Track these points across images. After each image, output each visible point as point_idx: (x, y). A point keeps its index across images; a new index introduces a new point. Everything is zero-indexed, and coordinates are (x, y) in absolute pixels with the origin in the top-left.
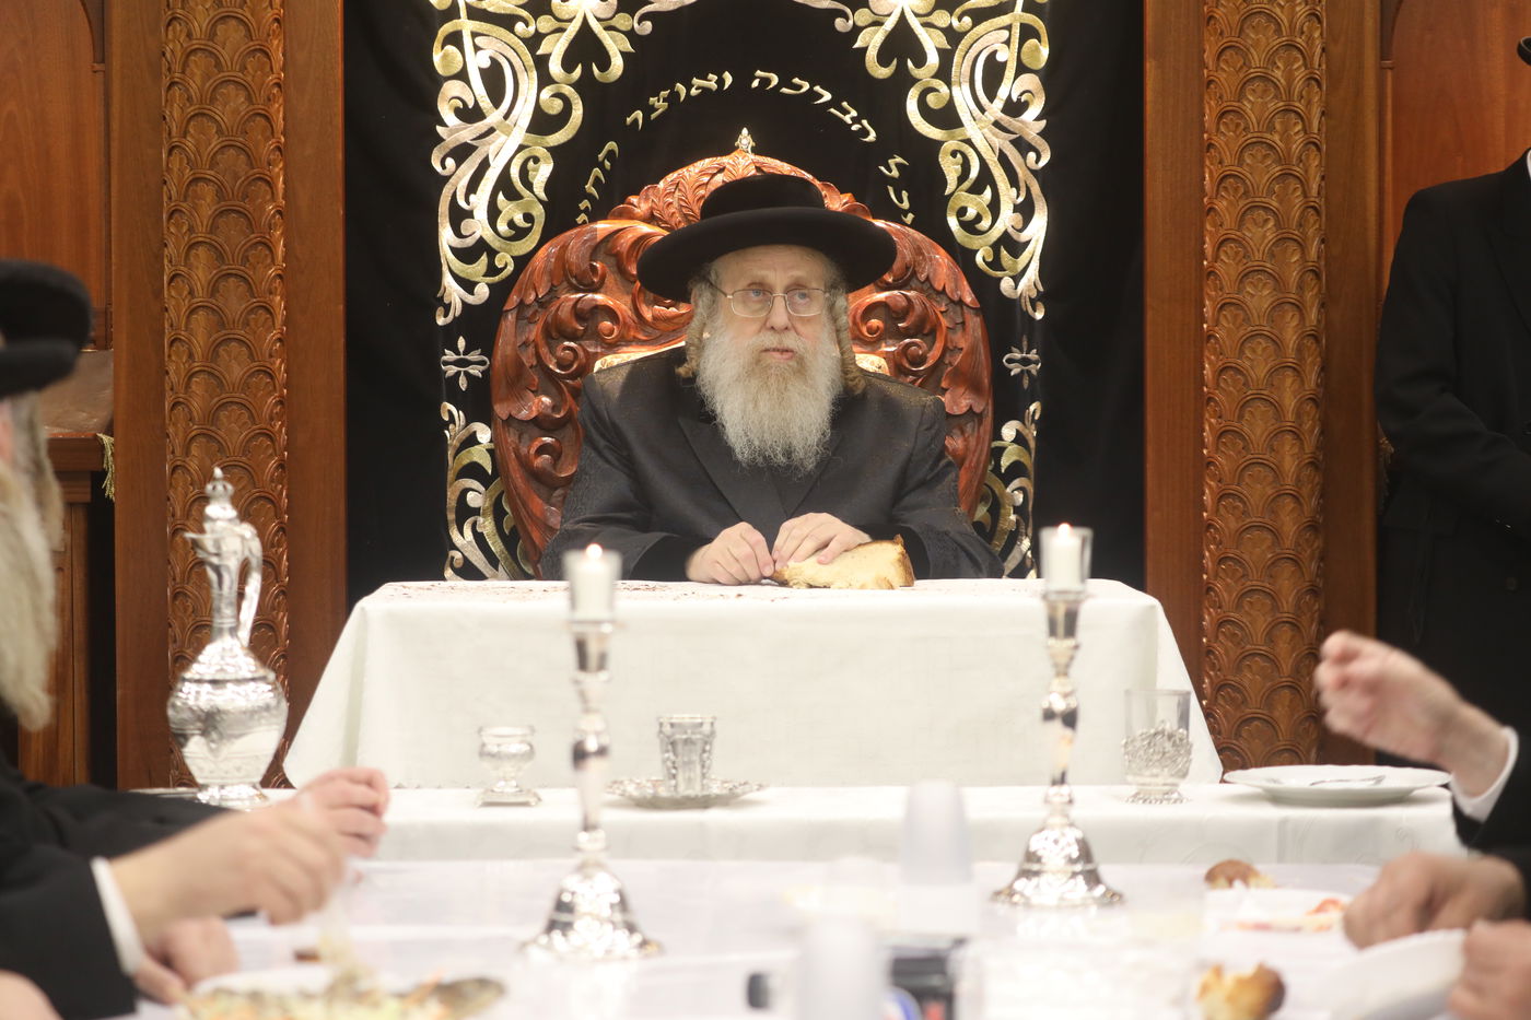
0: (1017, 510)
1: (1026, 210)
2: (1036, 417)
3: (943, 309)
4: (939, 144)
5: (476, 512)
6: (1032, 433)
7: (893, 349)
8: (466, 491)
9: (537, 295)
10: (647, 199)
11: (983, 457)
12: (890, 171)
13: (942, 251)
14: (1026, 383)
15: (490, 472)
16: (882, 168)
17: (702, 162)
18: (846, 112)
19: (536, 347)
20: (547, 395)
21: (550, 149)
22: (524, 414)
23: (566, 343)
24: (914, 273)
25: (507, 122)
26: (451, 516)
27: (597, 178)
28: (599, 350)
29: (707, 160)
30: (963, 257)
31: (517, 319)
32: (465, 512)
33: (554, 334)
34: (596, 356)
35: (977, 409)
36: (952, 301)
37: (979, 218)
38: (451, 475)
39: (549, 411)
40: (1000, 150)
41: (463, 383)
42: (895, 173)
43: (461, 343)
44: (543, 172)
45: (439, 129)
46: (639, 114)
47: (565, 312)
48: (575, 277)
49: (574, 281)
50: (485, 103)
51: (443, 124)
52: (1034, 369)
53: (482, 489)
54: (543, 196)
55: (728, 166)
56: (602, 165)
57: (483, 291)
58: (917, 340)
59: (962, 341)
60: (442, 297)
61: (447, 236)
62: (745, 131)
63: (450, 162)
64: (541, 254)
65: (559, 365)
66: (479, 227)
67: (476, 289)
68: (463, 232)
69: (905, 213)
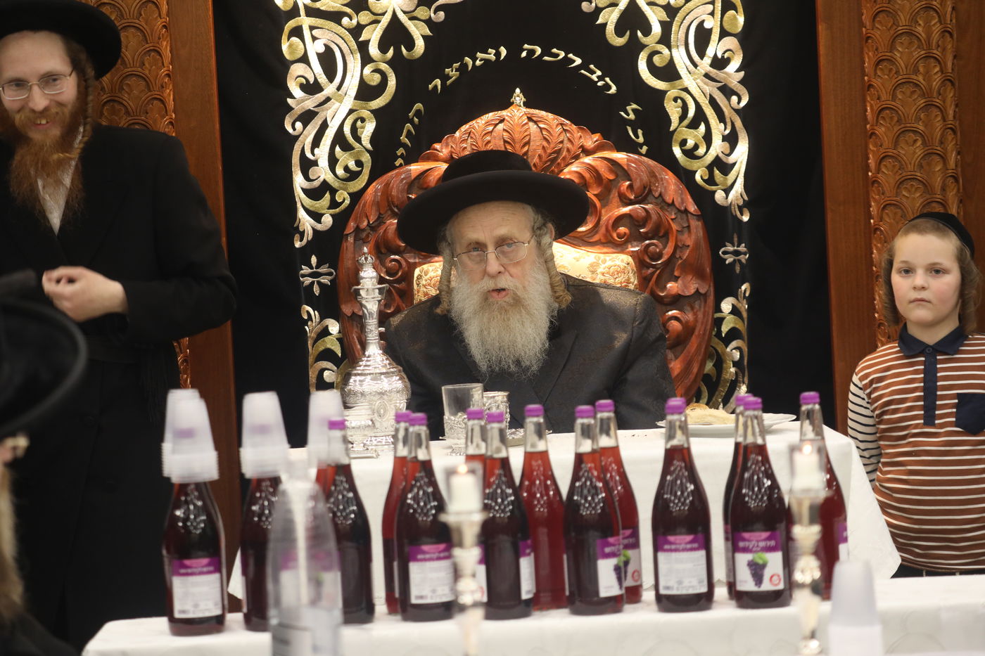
0: (736, 364)
1: (732, 139)
2: (747, 294)
3: (673, 217)
4: (664, 93)
5: (331, 385)
6: (744, 306)
7: (637, 249)
8: (323, 370)
9: (369, 222)
10: (447, 145)
11: (708, 326)
12: (628, 115)
13: (671, 173)
14: (738, 268)
15: (340, 354)
16: (622, 113)
17: (487, 116)
18: (593, 72)
21: (373, 112)
23: (393, 257)
24: (650, 191)
25: (340, 92)
26: (313, 384)
27: (409, 131)
28: (417, 261)
29: (491, 114)
30: (686, 176)
31: (355, 239)
32: (322, 383)
33: (383, 250)
34: (415, 266)
35: (703, 291)
36: (679, 211)
37: (696, 147)
38: (311, 359)
40: (711, 96)
41: (316, 290)
42: (632, 116)
43: (314, 260)
44: (369, 129)
45: (289, 100)
46: (438, 82)
47: (390, 233)
48: (397, 207)
50: (323, 79)
51: (292, 97)
52: (744, 258)
53: (334, 368)
54: (369, 146)
55: (506, 117)
56: (412, 122)
57: (328, 220)
58: (654, 241)
59: (688, 240)
60: (298, 227)
61: (299, 181)
62: (518, 90)
63: (298, 125)
64: (371, 190)
65: (388, 273)
66: (323, 172)
67: (323, 219)
68: (311, 177)
69: (641, 146)
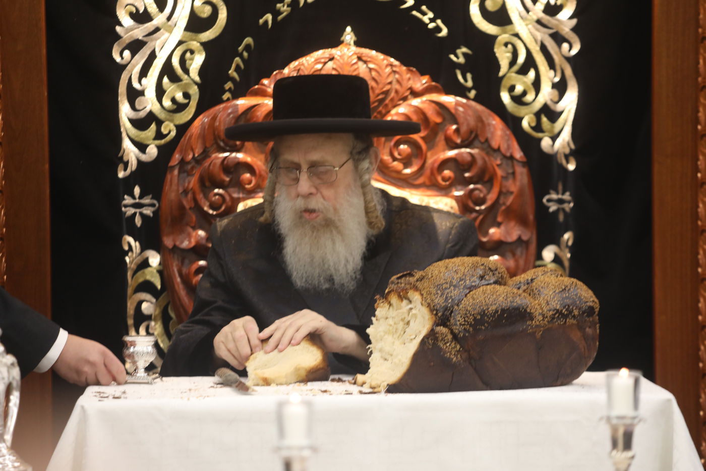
1: (561, 88)
2: (570, 243)
3: (499, 163)
4: (494, 38)
5: (149, 318)
6: (566, 255)
7: (461, 193)
8: (140, 303)
9: (194, 155)
12: (458, 58)
13: (497, 119)
14: (561, 217)
15: (159, 287)
16: (452, 56)
17: (316, 53)
18: (424, 14)
19: (194, 193)
20: (203, 229)
21: (202, 44)
22: (185, 244)
23: (217, 191)
24: (477, 135)
25: (170, 23)
26: (130, 322)
27: (238, 67)
28: (241, 195)
29: (320, 52)
30: (513, 122)
31: (180, 172)
32: (141, 318)
33: (207, 184)
34: (238, 201)
35: (525, 238)
36: (505, 157)
37: (525, 93)
38: (130, 291)
39: (204, 242)
40: (541, 42)
41: (138, 221)
42: (462, 60)
43: (137, 190)
44: (198, 60)
45: (118, 28)
46: (269, 17)
47: (216, 167)
48: (223, 141)
49: (222, 144)
50: (153, 8)
51: (120, 25)
52: (568, 207)
53: (153, 300)
54: (197, 79)
55: (336, 56)
56: (241, 56)
57: (153, 151)
58: (479, 186)
59: (513, 186)
60: (122, 157)
61: (125, 111)
62: (349, 29)
63: (127, 53)
64: (197, 123)
65: (212, 207)
66: (149, 102)
67: (148, 150)
68: (137, 107)
69: (469, 90)
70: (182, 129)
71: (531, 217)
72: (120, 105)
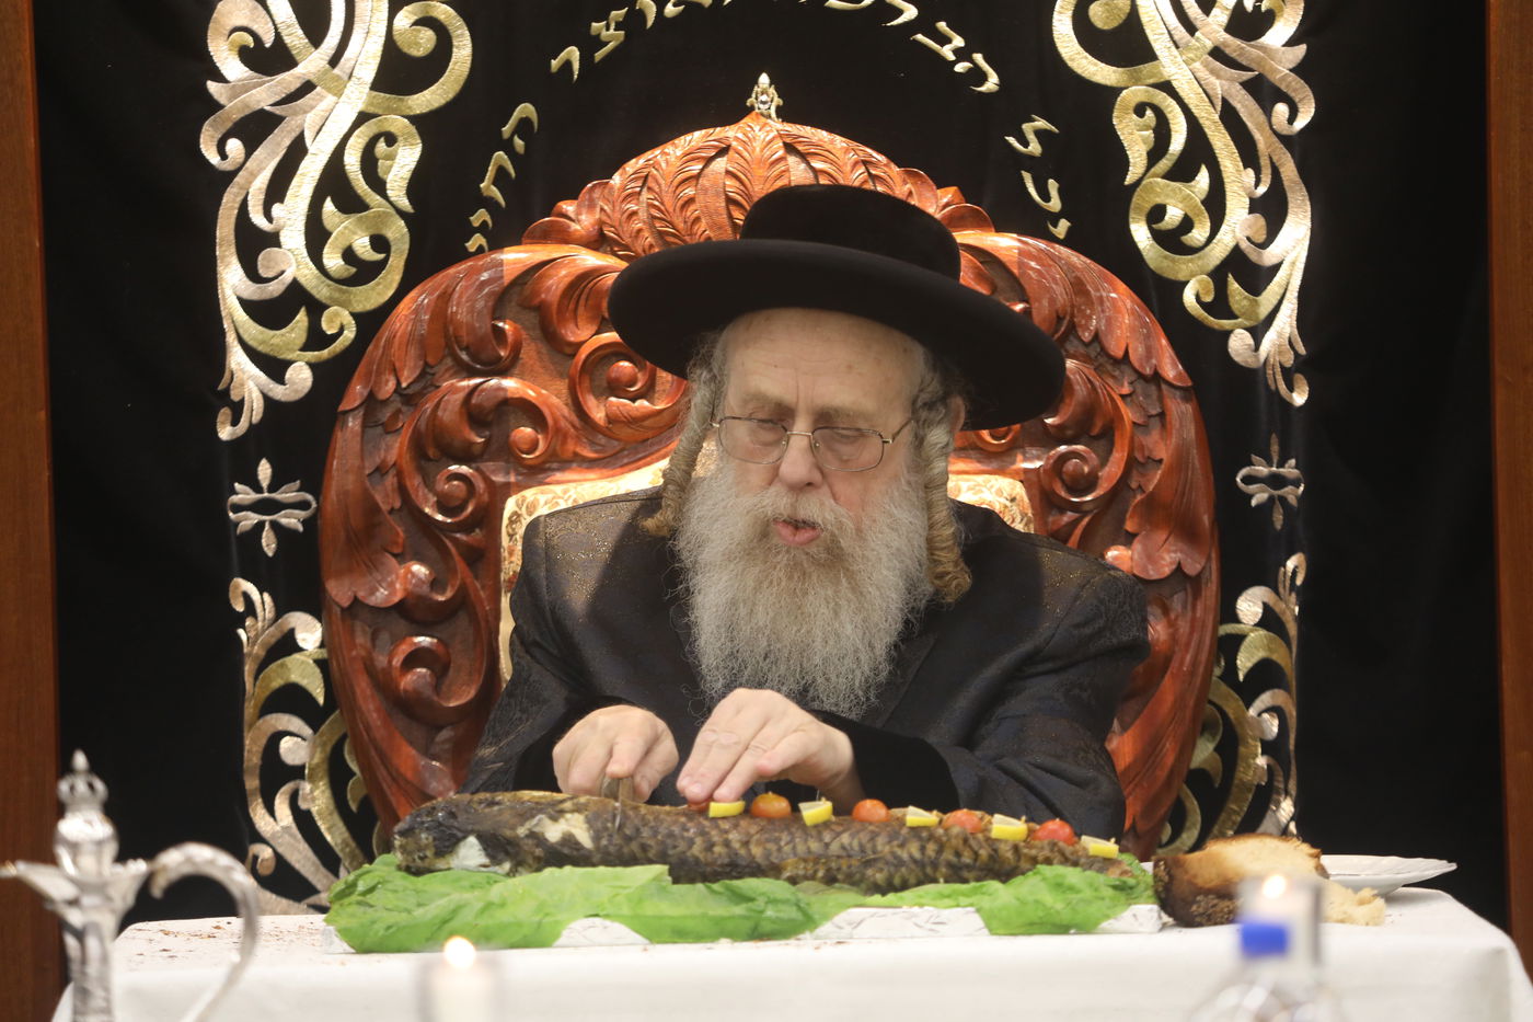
0: (1269, 748)
1: (1271, 209)
2: (1299, 581)
3: (1126, 390)
4: (1112, 93)
5: (297, 772)
6: (1291, 609)
7: (1037, 464)
8: (277, 736)
9: (399, 383)
10: (591, 206)
11: (1204, 657)
12: (1026, 143)
13: (1122, 286)
14: (1278, 519)
15: (321, 700)
16: (1011, 140)
17: (688, 137)
18: (944, 40)
19: (400, 475)
20: (422, 560)
21: (414, 119)
22: (381, 596)
23: (454, 468)
24: (1072, 328)
25: (336, 71)
26: (252, 783)
27: (501, 170)
28: (512, 478)
29: (698, 134)
30: (1159, 295)
31: (364, 426)
32: (277, 774)
33: (431, 452)
34: (506, 490)
35: (1192, 568)
36: (1141, 376)
37: (1187, 224)
38: (250, 709)
39: (425, 589)
40: (1225, 101)
41: (269, 543)
42: (1035, 148)
43: (264, 471)
44: (403, 162)
45: (212, 86)
46: (573, 53)
47: (450, 412)
48: (466, 349)
49: (464, 356)
50: (295, 37)
51: (220, 78)
52: (1293, 494)
53: (307, 731)
54: (404, 203)
55: (734, 144)
56: (508, 146)
57: (300, 377)
58: (1079, 447)
59: (1161, 448)
60: (227, 391)
61: (232, 280)
62: (764, 79)
63: (235, 146)
64: (405, 307)
65: (442, 507)
66: (291, 261)
67: (289, 374)
68: (263, 272)
69: (1055, 218)
70: (371, 322)
71: (1206, 519)
72: (220, 268)
